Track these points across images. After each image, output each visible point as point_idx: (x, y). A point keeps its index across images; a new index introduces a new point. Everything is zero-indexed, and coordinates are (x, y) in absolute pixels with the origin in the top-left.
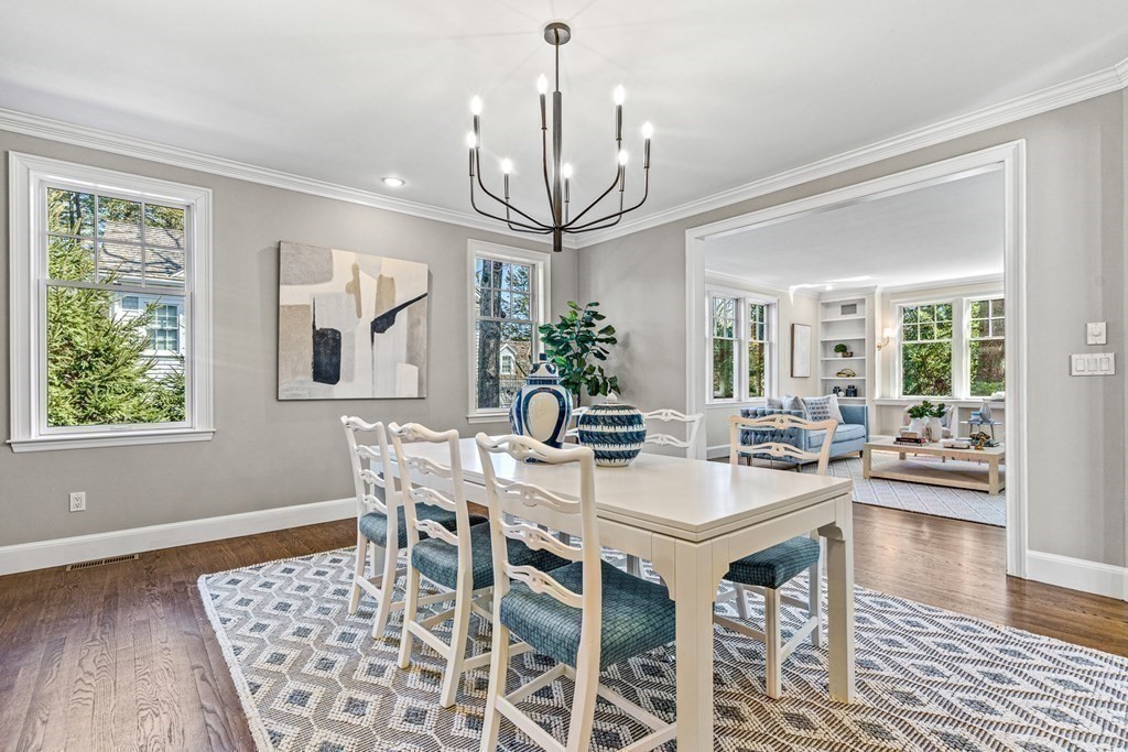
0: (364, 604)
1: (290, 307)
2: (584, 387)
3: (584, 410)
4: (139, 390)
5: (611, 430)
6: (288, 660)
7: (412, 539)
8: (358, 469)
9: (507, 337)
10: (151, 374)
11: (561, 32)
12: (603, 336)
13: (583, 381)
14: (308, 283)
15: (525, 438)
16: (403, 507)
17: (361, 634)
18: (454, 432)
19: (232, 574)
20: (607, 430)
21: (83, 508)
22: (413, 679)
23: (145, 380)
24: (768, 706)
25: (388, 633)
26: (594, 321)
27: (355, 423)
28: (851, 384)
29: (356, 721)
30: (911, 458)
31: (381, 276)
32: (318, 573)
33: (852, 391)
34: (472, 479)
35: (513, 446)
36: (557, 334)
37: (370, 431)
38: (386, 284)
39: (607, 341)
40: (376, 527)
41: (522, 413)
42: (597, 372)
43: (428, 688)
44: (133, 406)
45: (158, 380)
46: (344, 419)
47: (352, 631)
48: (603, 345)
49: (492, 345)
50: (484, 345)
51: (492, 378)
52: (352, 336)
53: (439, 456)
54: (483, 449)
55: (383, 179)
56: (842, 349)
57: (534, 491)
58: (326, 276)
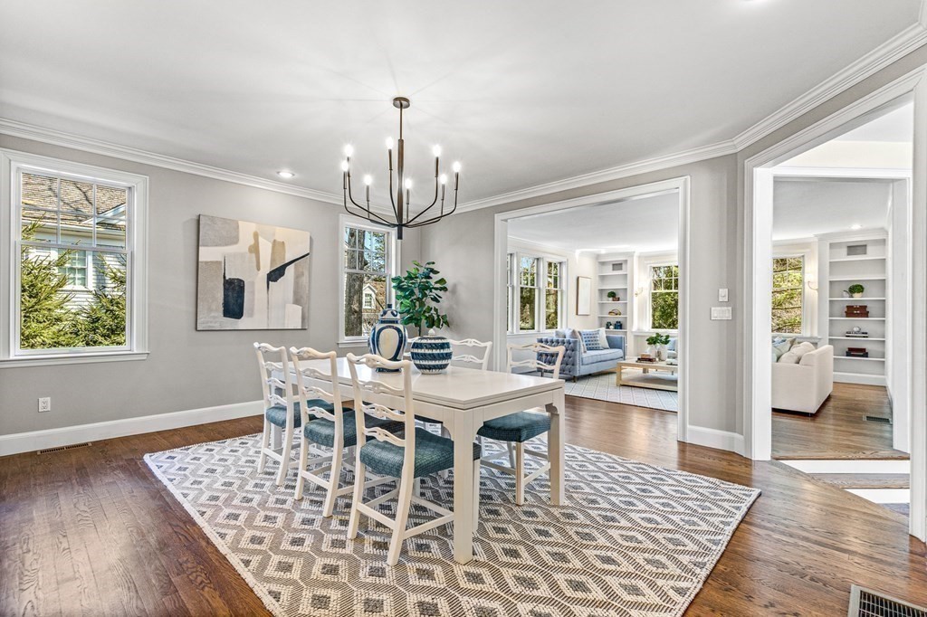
0: (268, 467)
1: (206, 263)
2: (424, 322)
3: (416, 340)
4: (59, 320)
5: (430, 352)
6: (221, 499)
7: (304, 420)
8: (265, 378)
9: (369, 278)
10: (68, 306)
11: (404, 103)
12: (438, 286)
13: (423, 318)
14: (220, 245)
15: (377, 356)
16: (298, 403)
17: (268, 484)
18: (333, 353)
19: (168, 453)
20: (427, 351)
21: (49, 409)
22: (305, 505)
23: (63, 311)
24: (515, 509)
25: (286, 483)
26: (431, 275)
27: (264, 347)
28: (618, 320)
29: (272, 525)
30: (652, 373)
31: (275, 241)
32: (232, 451)
33: (619, 326)
34: (344, 382)
35: (368, 360)
36: (405, 284)
37: (276, 352)
38: (278, 246)
39: (441, 289)
40: (279, 415)
41: (375, 341)
42: (433, 311)
43: (315, 509)
44: (54, 333)
45: (73, 311)
46: (256, 345)
47: (262, 482)
48: (438, 292)
49: (357, 287)
50: (350, 286)
51: (356, 312)
52: (253, 284)
53: (324, 367)
54: (351, 362)
55: (278, 173)
56: (612, 295)
57: (380, 385)
58: (234, 240)
